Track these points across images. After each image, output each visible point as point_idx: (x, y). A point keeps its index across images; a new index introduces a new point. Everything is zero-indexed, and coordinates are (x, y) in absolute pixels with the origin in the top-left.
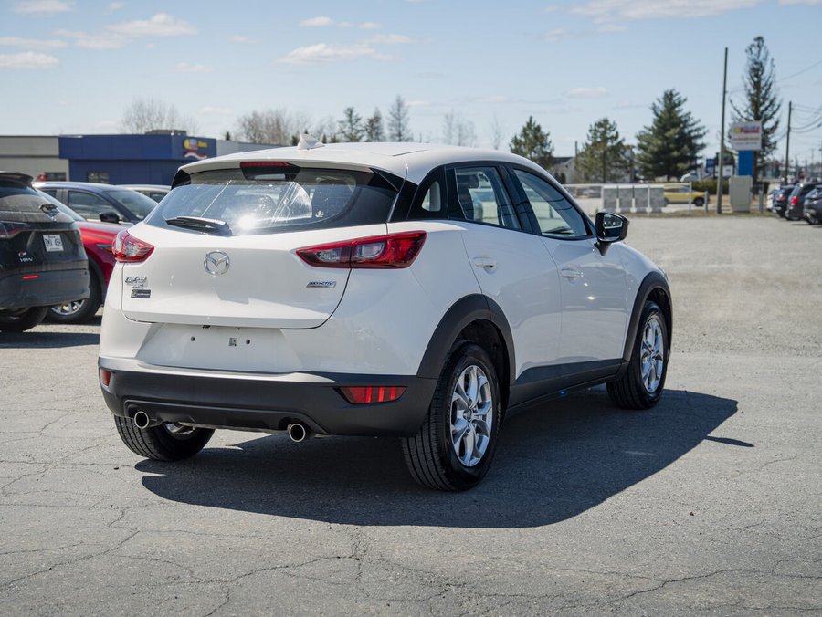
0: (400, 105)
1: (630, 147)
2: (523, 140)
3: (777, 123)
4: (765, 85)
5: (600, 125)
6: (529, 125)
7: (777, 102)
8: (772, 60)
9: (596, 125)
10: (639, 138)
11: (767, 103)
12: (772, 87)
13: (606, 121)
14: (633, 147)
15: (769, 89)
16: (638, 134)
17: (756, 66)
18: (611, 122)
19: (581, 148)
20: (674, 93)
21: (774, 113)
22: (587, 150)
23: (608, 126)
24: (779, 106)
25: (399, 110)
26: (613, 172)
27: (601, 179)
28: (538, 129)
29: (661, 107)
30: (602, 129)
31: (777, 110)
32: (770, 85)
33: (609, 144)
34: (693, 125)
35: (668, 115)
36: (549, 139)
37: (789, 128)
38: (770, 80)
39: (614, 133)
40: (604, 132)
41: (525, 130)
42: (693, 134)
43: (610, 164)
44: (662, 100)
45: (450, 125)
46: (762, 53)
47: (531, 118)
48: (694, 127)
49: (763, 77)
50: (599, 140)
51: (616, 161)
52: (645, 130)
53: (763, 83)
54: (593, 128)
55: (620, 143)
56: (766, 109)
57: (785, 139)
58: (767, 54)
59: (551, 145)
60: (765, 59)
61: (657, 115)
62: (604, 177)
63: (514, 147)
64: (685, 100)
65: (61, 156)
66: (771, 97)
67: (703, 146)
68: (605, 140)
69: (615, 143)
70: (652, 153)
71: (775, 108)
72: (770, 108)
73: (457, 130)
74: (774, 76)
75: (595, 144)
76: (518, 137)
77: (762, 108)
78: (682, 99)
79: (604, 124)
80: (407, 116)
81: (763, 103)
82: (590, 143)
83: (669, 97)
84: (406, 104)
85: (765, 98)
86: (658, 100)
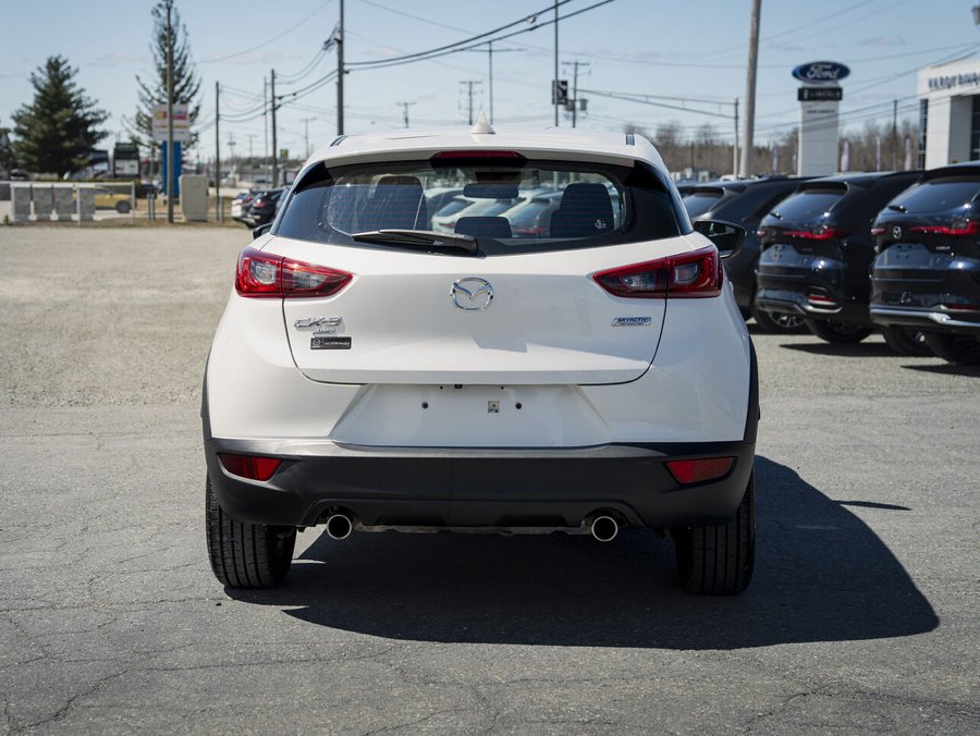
1: (6, 131)
3: (197, 108)
4: (179, 59)
7: (195, 81)
10: (18, 119)
11: (183, 82)
12: (188, 61)
14: (9, 131)
15: (184, 63)
16: (15, 114)
17: (166, 33)
20: (61, 61)
21: (193, 94)
24: (198, 86)
29: (44, 78)
31: (196, 91)
32: (185, 58)
34: (89, 106)
35: (54, 90)
37: (218, 116)
38: (185, 52)
42: (89, 118)
44: (45, 70)
46: (173, 17)
48: (91, 109)
49: (175, 48)
52: (24, 109)
53: (176, 56)
56: (182, 89)
57: (214, 127)
58: (178, 18)
60: (177, 24)
61: (40, 89)
64: (77, 71)
66: (188, 75)
67: (104, 135)
70: (37, 140)
71: (194, 88)
72: (187, 89)
74: (188, 47)
77: (177, 88)
78: (73, 70)
81: (178, 82)
83: (54, 66)
85: (180, 76)
86: (39, 69)
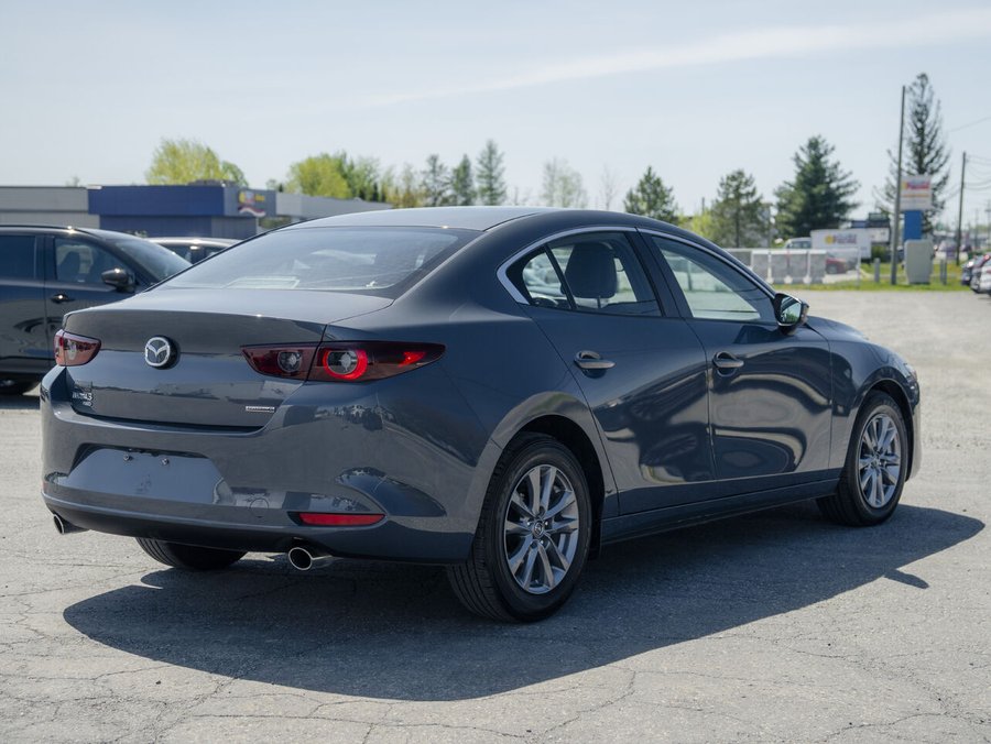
0: (491, 151)
1: (769, 205)
2: (640, 195)
3: (945, 179)
4: (930, 132)
5: (733, 178)
6: (648, 178)
7: (944, 153)
8: (939, 102)
9: (728, 178)
10: (779, 195)
11: (933, 154)
12: (939, 132)
13: (741, 174)
14: (772, 205)
15: (934, 136)
16: (777, 190)
17: (919, 110)
18: (747, 175)
19: (709, 205)
20: (820, 141)
21: (941, 165)
22: (717, 208)
23: (744, 180)
24: (947, 157)
25: (490, 159)
26: (748, 235)
27: (733, 243)
28: (658, 182)
29: (805, 158)
30: (734, 183)
31: (945, 161)
32: (936, 131)
33: (743, 202)
34: (843, 178)
35: (812, 167)
36: (672, 194)
37: (963, 184)
38: (937, 126)
39: (750, 189)
40: (738, 187)
41: (642, 184)
42: (841, 191)
43: (744, 226)
44: (806, 149)
45: (552, 177)
46: (927, 93)
47: (650, 169)
48: (844, 182)
49: (927, 122)
50: (731, 196)
51: (752, 222)
52: (788, 187)
53: (927, 131)
54: (725, 181)
55: (757, 201)
56: (932, 161)
57: (958, 195)
58: (932, 93)
59: (674, 202)
60: (930, 101)
61: (800, 167)
62: (737, 241)
63: (629, 204)
64: (833, 149)
65: (91, 211)
66: (937, 147)
67: (855, 206)
68: (739, 196)
69: (752, 200)
70: (795, 213)
71: (942, 160)
72: (936, 160)
73: (561, 183)
74: (941, 121)
75: (727, 201)
76: (634, 192)
77: (926, 160)
78: (830, 147)
79: (738, 177)
80: (501, 166)
81: (928, 153)
82: (721, 200)
83: (814, 145)
84: (499, 152)
85: (929, 148)
86: (802, 149)
